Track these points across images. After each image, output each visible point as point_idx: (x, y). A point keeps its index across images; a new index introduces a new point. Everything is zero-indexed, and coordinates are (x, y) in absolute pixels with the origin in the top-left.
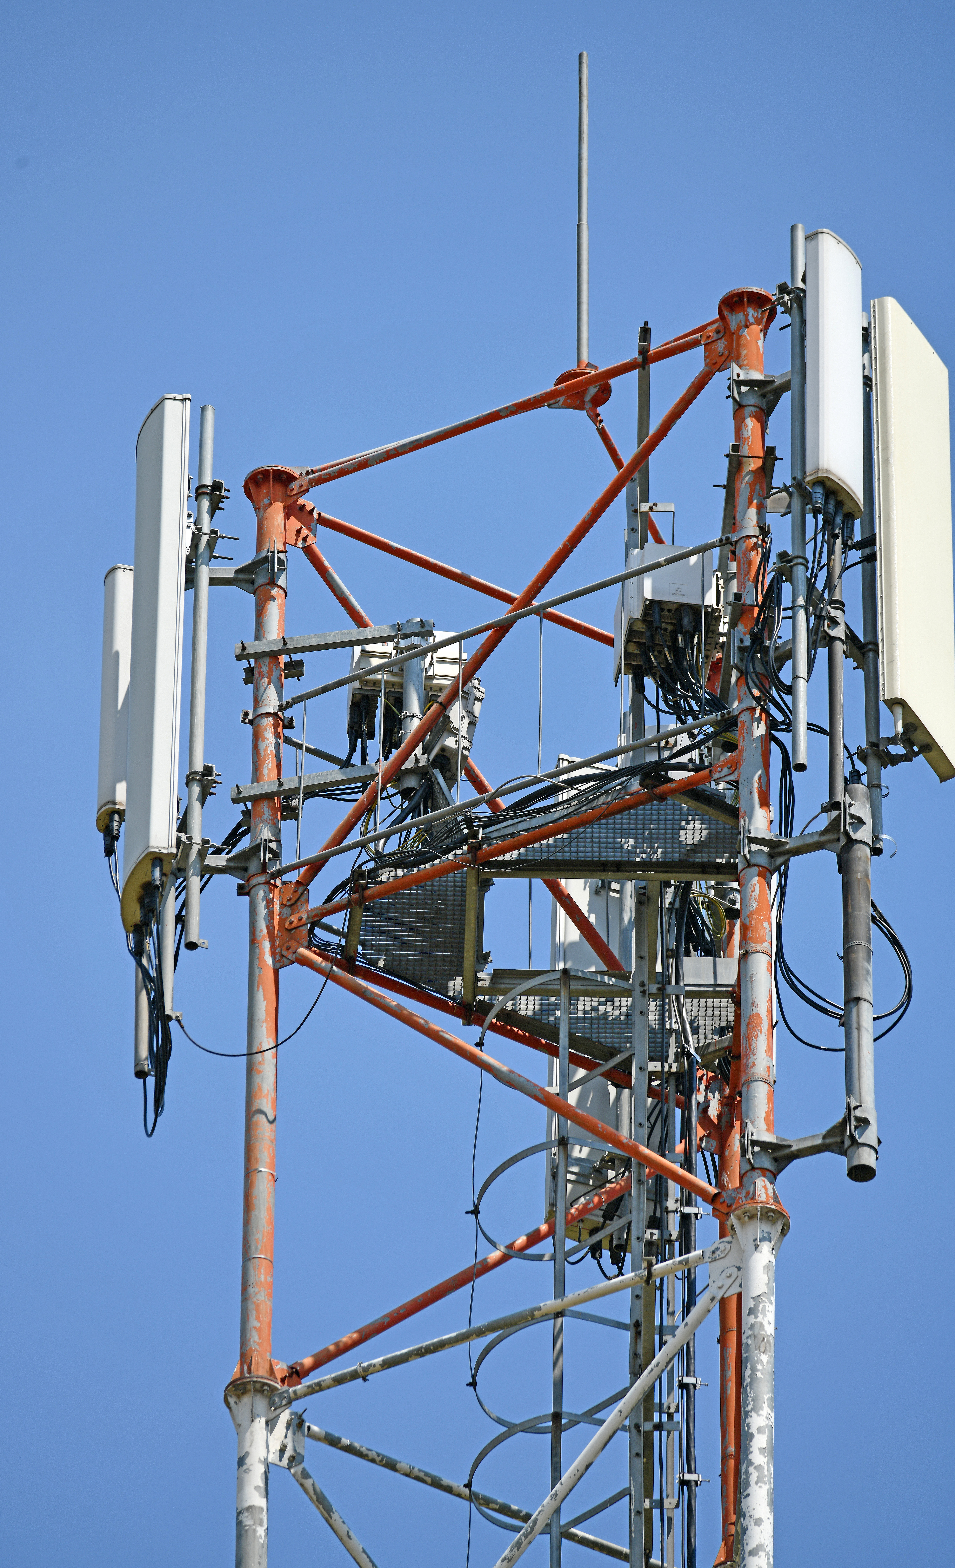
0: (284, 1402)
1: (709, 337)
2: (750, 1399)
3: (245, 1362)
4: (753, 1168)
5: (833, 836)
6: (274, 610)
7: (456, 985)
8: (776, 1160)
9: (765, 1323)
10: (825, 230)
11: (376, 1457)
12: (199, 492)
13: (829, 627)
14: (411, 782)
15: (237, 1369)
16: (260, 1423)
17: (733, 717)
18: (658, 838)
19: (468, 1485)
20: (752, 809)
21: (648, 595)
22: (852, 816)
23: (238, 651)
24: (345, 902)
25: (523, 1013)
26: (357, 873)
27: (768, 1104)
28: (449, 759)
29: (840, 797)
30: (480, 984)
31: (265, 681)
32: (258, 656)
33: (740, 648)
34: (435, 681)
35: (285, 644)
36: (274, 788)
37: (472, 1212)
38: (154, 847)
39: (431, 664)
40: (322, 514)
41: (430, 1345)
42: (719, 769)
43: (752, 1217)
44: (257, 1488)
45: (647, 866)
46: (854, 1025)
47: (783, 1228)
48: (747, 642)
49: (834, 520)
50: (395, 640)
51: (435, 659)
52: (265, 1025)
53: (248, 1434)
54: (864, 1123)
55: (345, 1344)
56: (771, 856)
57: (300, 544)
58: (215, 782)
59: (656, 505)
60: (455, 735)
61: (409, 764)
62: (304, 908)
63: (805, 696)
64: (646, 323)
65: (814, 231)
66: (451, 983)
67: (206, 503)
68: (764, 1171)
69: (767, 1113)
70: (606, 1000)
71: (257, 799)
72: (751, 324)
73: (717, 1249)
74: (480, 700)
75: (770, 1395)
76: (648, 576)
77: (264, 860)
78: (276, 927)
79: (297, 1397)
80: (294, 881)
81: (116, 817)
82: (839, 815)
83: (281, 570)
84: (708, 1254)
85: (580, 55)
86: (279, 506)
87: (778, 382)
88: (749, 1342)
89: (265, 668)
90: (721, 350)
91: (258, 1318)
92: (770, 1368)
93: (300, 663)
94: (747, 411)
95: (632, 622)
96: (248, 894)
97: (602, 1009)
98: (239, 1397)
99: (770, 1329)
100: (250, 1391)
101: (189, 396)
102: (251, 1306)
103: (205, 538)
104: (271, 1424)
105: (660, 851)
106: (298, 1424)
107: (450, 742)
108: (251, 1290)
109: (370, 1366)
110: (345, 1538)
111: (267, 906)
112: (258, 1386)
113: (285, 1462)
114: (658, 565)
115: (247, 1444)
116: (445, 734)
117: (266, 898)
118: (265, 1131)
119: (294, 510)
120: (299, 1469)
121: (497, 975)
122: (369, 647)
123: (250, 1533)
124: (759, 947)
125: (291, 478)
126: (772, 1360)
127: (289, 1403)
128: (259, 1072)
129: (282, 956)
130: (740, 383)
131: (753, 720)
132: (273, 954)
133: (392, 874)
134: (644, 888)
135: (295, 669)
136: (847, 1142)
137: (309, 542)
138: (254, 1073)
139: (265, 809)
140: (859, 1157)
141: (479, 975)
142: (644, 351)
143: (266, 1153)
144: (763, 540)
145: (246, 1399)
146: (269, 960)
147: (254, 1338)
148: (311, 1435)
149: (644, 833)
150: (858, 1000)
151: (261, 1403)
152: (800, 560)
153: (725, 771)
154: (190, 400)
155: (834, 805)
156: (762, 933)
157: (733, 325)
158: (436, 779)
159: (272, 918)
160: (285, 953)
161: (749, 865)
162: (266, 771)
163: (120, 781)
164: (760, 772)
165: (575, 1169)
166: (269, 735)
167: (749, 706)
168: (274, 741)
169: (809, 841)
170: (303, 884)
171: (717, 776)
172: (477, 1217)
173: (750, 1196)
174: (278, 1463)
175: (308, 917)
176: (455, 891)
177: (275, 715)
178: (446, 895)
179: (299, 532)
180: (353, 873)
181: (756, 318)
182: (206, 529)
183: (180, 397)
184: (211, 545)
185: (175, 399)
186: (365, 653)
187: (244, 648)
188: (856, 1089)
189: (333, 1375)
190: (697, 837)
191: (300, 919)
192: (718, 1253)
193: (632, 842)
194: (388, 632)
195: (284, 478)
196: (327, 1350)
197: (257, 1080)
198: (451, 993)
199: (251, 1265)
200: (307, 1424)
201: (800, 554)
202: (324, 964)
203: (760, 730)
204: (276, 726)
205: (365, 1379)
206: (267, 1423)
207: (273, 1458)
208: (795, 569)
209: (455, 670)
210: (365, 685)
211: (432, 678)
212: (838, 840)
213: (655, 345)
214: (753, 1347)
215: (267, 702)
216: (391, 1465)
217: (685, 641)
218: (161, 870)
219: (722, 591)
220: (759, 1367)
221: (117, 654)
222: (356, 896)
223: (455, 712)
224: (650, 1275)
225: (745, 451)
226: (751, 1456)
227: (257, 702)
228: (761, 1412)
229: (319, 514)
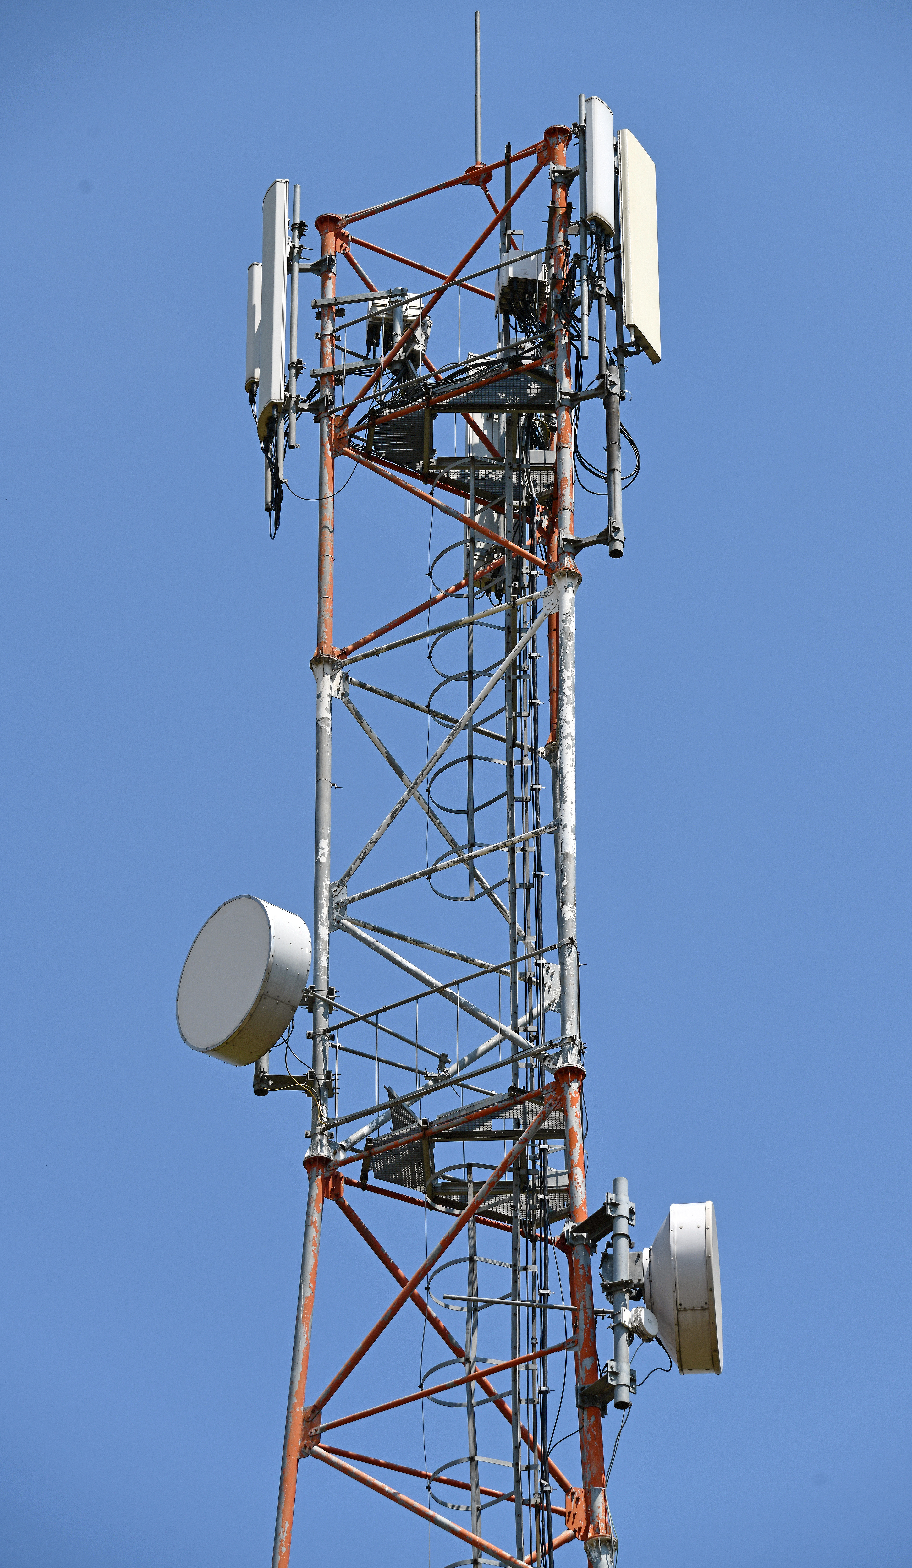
0: (339, 667)
1: (539, 149)
2: (563, 663)
3: (320, 648)
4: (564, 552)
5: (602, 391)
6: (330, 284)
7: (420, 465)
8: (575, 548)
9: (570, 627)
10: (595, 97)
11: (383, 693)
12: (294, 227)
13: (598, 290)
14: (398, 367)
15: (316, 651)
16: (327, 677)
17: (553, 334)
18: (517, 393)
19: (428, 706)
20: (562, 378)
21: (511, 275)
22: (610, 381)
23: (313, 304)
24: (366, 425)
25: (452, 478)
26: (372, 411)
27: (571, 521)
28: (415, 356)
29: (605, 372)
30: (431, 464)
31: (326, 318)
32: (323, 306)
33: (555, 300)
34: (408, 318)
35: (336, 300)
36: (331, 370)
37: (428, 575)
38: (273, 399)
39: (406, 309)
40: (353, 237)
41: (409, 639)
42: (546, 359)
43: (564, 576)
44: (326, 708)
45: (511, 406)
46: (612, 482)
47: (578, 581)
48: (559, 297)
49: (600, 238)
50: (389, 298)
51: (408, 307)
52: (328, 485)
53: (322, 682)
54: (617, 530)
55: (368, 638)
56: (571, 401)
57: (342, 252)
58: (303, 368)
59: (514, 231)
60: (418, 344)
61: (396, 358)
62: (346, 428)
63: (587, 323)
64: (509, 143)
65: (590, 97)
66: (418, 464)
67: (297, 233)
68: (569, 554)
69: (571, 525)
70: (492, 472)
71: (323, 376)
72: (560, 143)
73: (547, 591)
74: (430, 327)
75: (573, 661)
76: (511, 266)
77: (327, 405)
78: (333, 438)
79: (345, 665)
80: (341, 415)
81: (255, 385)
82: (604, 380)
83: (333, 265)
84: (543, 593)
85: (476, 13)
86: (332, 234)
87: (573, 171)
88: (563, 636)
89: (326, 312)
90: (545, 156)
91: (326, 627)
92: (573, 648)
93: (343, 310)
94: (558, 185)
95: (503, 289)
96: (319, 422)
97: (490, 476)
98: (317, 665)
99: (573, 630)
100: (322, 662)
101: (288, 180)
102: (323, 621)
103: (296, 249)
104: (332, 678)
105: (518, 399)
106: (345, 678)
107: (416, 347)
108: (323, 613)
109: (380, 649)
110: (369, 732)
111: (328, 428)
112: (326, 659)
113: (340, 696)
114: (516, 261)
115: (321, 687)
116: (413, 344)
117: (327, 423)
118: (328, 536)
119: (340, 235)
120: (347, 699)
121: (440, 460)
122: (376, 302)
123: (323, 730)
124: (566, 445)
125: (337, 220)
126: (574, 644)
127: (341, 667)
128: (325, 508)
129: (336, 451)
130: (554, 172)
131: (562, 335)
132: (331, 451)
133: (389, 411)
134: (510, 417)
135: (341, 313)
136: (609, 539)
137: (347, 251)
138: (323, 508)
139: (327, 380)
140: (615, 546)
141: (431, 460)
142: (508, 156)
143: (329, 547)
144: (566, 248)
145: (321, 666)
146: (329, 454)
147: (324, 636)
148: (352, 683)
149: (510, 390)
150: (614, 470)
151: (328, 668)
152: (584, 258)
153: (549, 360)
154: (288, 182)
155: (601, 376)
156: (567, 438)
157: (551, 143)
158: (409, 365)
159: (331, 434)
160: (337, 450)
161: (561, 405)
162: (327, 362)
163: (257, 368)
164: (566, 360)
165: (478, 553)
166: (328, 345)
167: (560, 328)
168: (331, 347)
169: (590, 393)
170: (345, 417)
171: (545, 362)
172: (431, 577)
173: (563, 566)
174: (337, 697)
175: (348, 433)
176: (419, 419)
177: (331, 335)
178: (415, 421)
179: (342, 246)
180: (370, 411)
181: (562, 140)
182: (297, 245)
183: (283, 181)
184: (299, 252)
185: (281, 182)
186: (375, 305)
187: (316, 303)
188: (614, 513)
189: (362, 654)
190: (536, 392)
191: (344, 434)
192: (548, 593)
193: (504, 395)
194: (385, 294)
195: (334, 220)
196: (359, 641)
197: (324, 511)
198: (417, 469)
199: (322, 601)
200: (350, 678)
201: (585, 254)
202: (356, 455)
203: (565, 340)
204: (332, 340)
205: (378, 656)
206: (331, 677)
207: (334, 694)
208: (582, 261)
209: (418, 312)
210: (375, 320)
211: (407, 316)
212: (604, 393)
213: (514, 153)
214: (564, 638)
215: (327, 329)
216: (390, 697)
217: (529, 297)
218: (277, 411)
219: (547, 273)
220: (568, 648)
221: (255, 305)
222: (371, 422)
223: (418, 333)
224: (515, 604)
225: (558, 205)
226: (564, 691)
227: (322, 328)
228: (569, 670)
229: (352, 237)
